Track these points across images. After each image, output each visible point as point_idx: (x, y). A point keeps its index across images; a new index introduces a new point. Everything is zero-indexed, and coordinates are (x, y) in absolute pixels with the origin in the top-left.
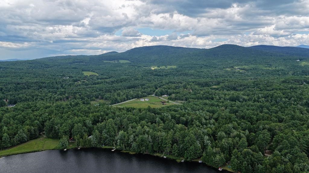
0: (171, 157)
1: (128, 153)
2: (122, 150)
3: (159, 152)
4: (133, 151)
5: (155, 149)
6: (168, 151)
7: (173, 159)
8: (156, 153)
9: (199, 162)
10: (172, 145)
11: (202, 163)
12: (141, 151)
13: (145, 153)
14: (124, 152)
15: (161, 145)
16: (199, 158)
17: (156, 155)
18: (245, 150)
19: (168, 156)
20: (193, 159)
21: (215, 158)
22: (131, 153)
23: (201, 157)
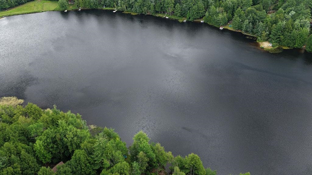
0: (173, 17)
1: (130, 14)
2: (124, 11)
3: (161, 12)
4: (134, 12)
5: (157, 10)
6: (171, 11)
7: (175, 19)
8: (158, 14)
9: (201, 22)
10: (175, 4)
11: (204, 23)
12: (143, 12)
13: (147, 14)
14: (126, 13)
15: (163, 5)
16: (201, 18)
17: (158, 15)
18: (249, 8)
19: (170, 16)
20: (195, 19)
21: (217, 18)
22: (133, 14)
23: (203, 17)
